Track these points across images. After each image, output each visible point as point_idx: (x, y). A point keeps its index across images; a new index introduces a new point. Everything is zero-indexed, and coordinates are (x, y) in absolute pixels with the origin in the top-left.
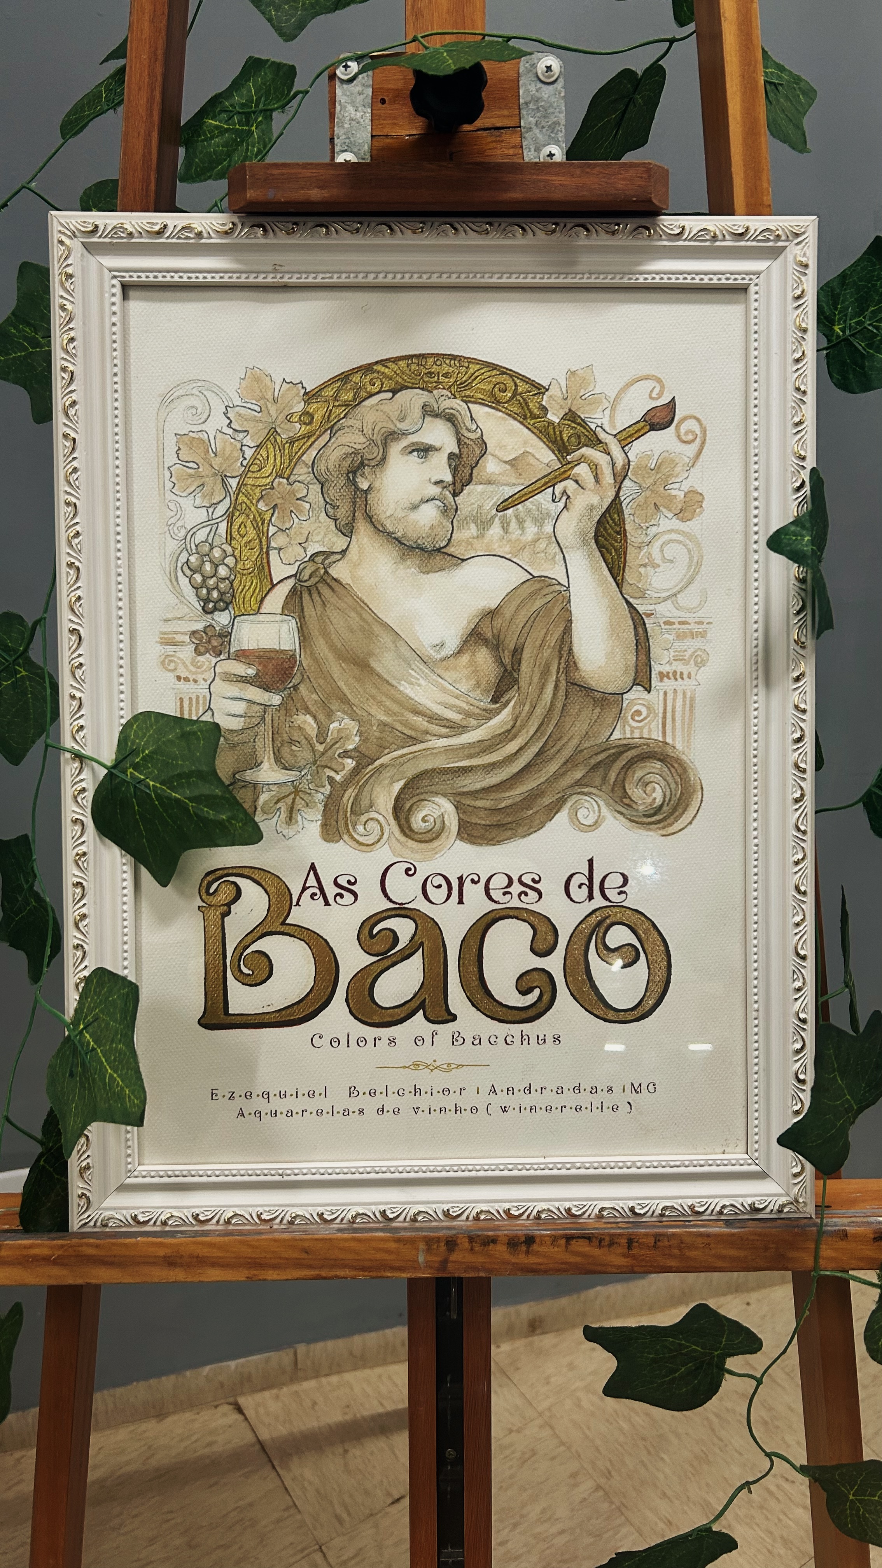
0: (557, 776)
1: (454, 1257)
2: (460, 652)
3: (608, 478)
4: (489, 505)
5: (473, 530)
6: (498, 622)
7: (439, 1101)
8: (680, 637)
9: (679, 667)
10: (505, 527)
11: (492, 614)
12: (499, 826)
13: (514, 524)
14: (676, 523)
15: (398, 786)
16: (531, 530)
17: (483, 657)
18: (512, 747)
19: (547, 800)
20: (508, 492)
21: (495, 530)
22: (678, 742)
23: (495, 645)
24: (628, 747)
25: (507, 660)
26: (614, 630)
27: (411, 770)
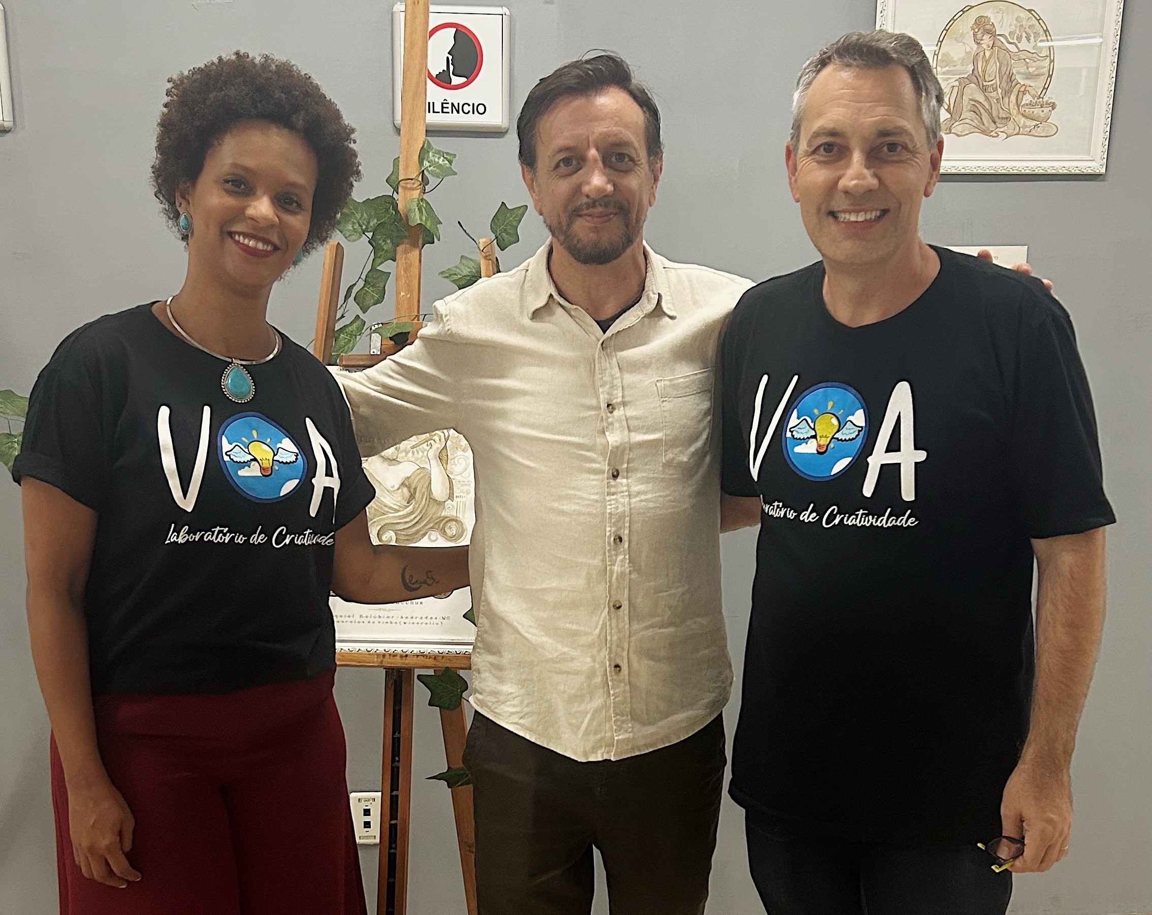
0: (425, 525)
1: (384, 660)
2: (398, 489)
3: (443, 440)
4: (409, 447)
5: (404, 454)
6: (410, 480)
7: (386, 620)
8: (462, 486)
9: (462, 494)
10: (413, 453)
11: (408, 478)
12: (407, 540)
13: (416, 453)
14: (463, 453)
15: (378, 528)
16: (421, 454)
17: (405, 490)
18: (413, 516)
19: (422, 533)
20: (414, 443)
21: (410, 454)
22: (460, 516)
23: (409, 487)
24: (447, 517)
25: (412, 491)
26: (443, 484)
27: (383, 523)
